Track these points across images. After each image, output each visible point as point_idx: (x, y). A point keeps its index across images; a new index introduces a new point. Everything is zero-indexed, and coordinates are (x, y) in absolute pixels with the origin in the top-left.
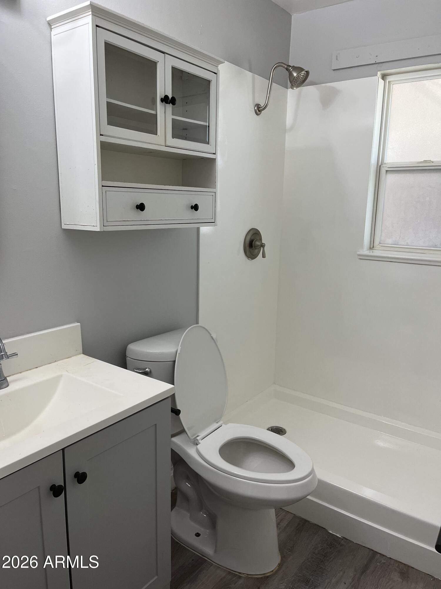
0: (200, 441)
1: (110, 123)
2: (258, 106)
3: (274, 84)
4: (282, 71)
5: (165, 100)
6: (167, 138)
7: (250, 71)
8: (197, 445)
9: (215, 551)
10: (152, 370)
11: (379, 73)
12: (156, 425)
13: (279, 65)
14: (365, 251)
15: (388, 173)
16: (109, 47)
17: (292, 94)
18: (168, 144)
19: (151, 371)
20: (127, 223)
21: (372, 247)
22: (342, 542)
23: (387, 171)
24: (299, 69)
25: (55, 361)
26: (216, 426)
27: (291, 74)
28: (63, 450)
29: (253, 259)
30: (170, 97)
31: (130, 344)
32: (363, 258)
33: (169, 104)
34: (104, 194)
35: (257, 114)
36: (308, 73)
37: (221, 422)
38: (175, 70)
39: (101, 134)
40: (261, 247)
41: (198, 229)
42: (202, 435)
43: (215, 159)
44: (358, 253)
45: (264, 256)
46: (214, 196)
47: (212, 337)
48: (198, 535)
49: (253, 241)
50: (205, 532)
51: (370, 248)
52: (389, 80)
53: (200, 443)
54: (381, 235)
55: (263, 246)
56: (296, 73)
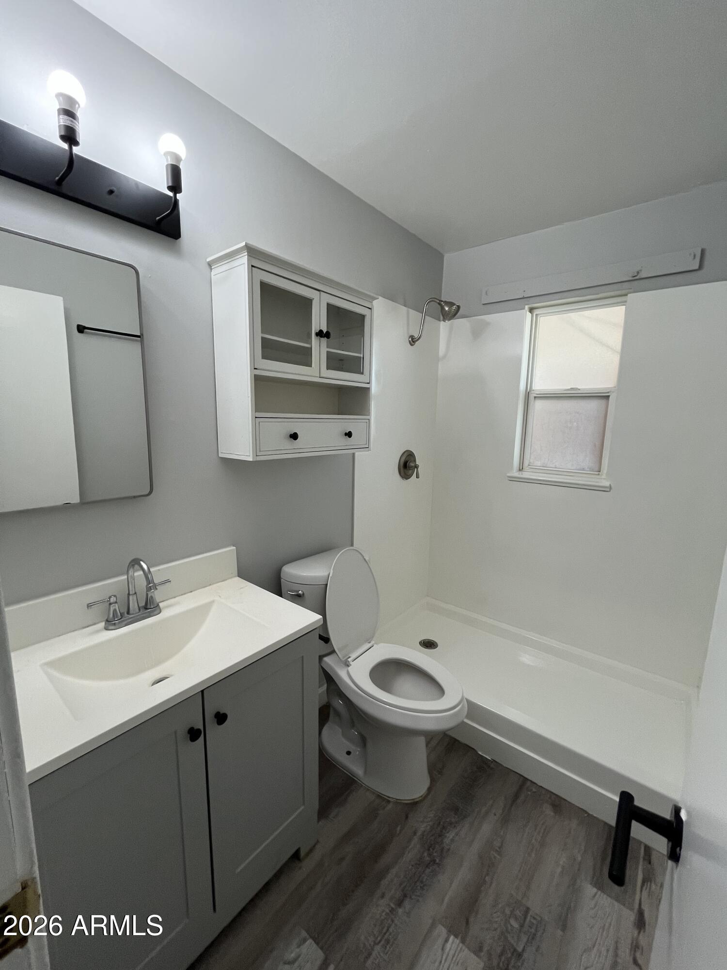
0: (351, 663)
1: (264, 357)
2: (412, 337)
3: (426, 317)
4: (435, 305)
5: (320, 334)
6: (322, 370)
7: (405, 306)
8: (348, 666)
9: (365, 772)
10: (305, 592)
11: (527, 307)
12: (303, 657)
13: (432, 300)
14: (515, 473)
15: (536, 398)
16: (264, 286)
17: (444, 326)
18: (322, 375)
19: (303, 594)
20: (278, 452)
21: (521, 469)
22: (492, 766)
23: (535, 397)
24: (451, 304)
25: (210, 585)
26: (368, 646)
27: (442, 308)
28: (202, 691)
29: (407, 479)
30: (325, 331)
31: (285, 566)
32: (512, 479)
33: (324, 337)
34: (257, 425)
35: (412, 345)
36: (459, 307)
37: (373, 642)
38: (329, 306)
39: (255, 367)
40: (415, 468)
41: (354, 454)
42: (353, 656)
43: (369, 388)
44: (508, 475)
45: (417, 477)
46: (368, 423)
47: (365, 559)
48: (349, 753)
49: (407, 462)
50: (356, 750)
51: (520, 470)
52: (537, 313)
53: (351, 665)
54: (530, 458)
55: (416, 467)
56: (448, 307)
